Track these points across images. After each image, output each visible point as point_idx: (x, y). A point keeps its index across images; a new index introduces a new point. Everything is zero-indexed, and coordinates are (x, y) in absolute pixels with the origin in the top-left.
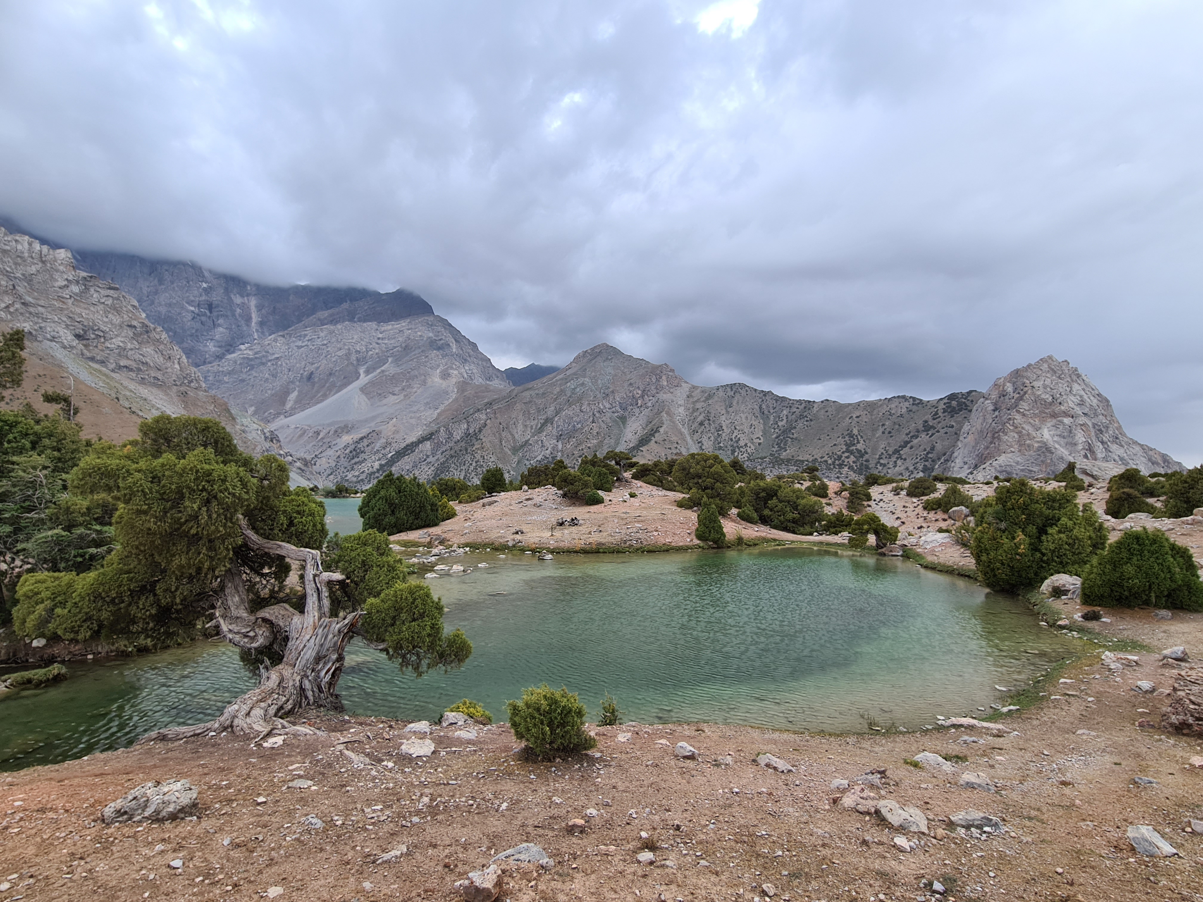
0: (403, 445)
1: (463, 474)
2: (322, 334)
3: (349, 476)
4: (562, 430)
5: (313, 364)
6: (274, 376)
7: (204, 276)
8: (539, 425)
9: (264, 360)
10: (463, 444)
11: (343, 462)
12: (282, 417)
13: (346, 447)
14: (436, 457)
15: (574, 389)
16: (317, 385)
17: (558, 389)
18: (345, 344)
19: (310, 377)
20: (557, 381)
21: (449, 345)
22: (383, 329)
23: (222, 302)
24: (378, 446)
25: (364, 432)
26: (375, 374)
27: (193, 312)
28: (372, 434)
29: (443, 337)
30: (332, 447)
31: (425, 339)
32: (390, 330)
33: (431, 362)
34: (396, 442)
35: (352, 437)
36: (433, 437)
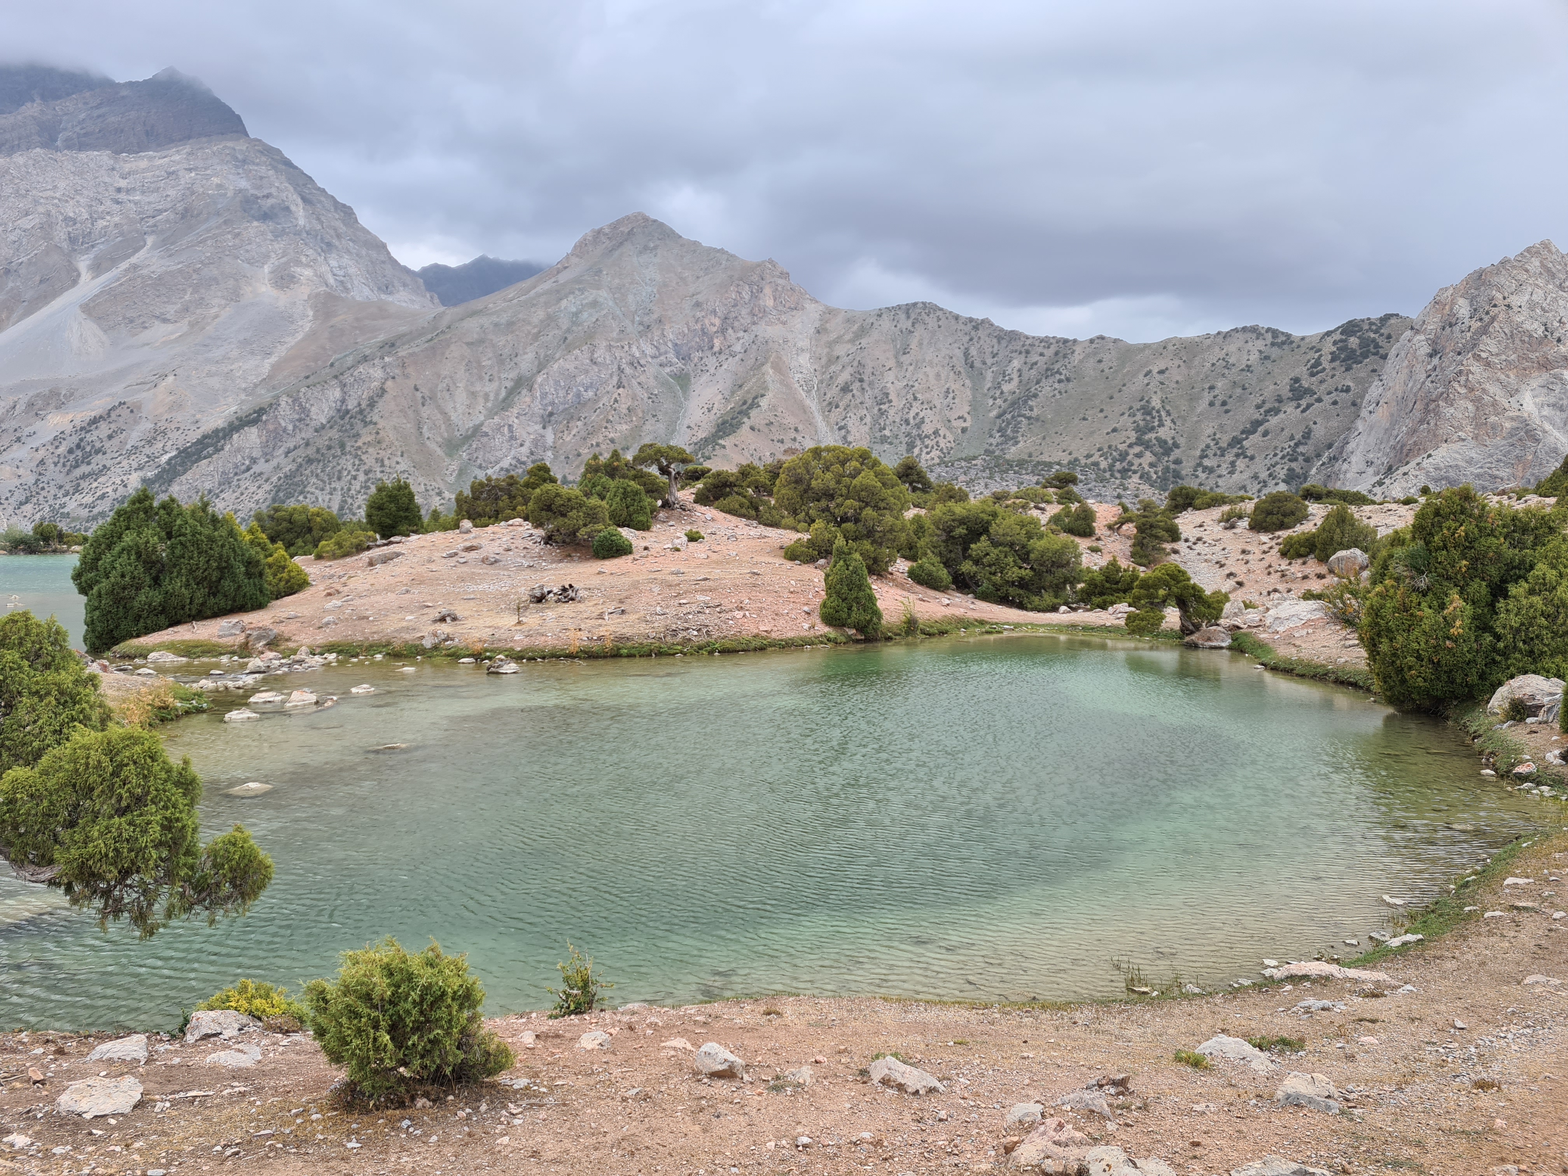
0: (194, 436)
1: (337, 499)
3: (71, 505)
4: (552, 403)
8: (503, 394)
10: (334, 434)
11: (53, 473)
13: (57, 440)
14: (274, 463)
15: (576, 314)
17: (541, 314)
18: (36, 202)
20: (539, 295)
21: (287, 209)
22: (127, 167)
24: (134, 437)
25: (97, 406)
26: (114, 272)
28: (118, 412)
29: (273, 191)
30: (23, 439)
31: (230, 194)
32: (144, 170)
33: (248, 247)
34: (178, 429)
35: (70, 417)
36: (264, 418)
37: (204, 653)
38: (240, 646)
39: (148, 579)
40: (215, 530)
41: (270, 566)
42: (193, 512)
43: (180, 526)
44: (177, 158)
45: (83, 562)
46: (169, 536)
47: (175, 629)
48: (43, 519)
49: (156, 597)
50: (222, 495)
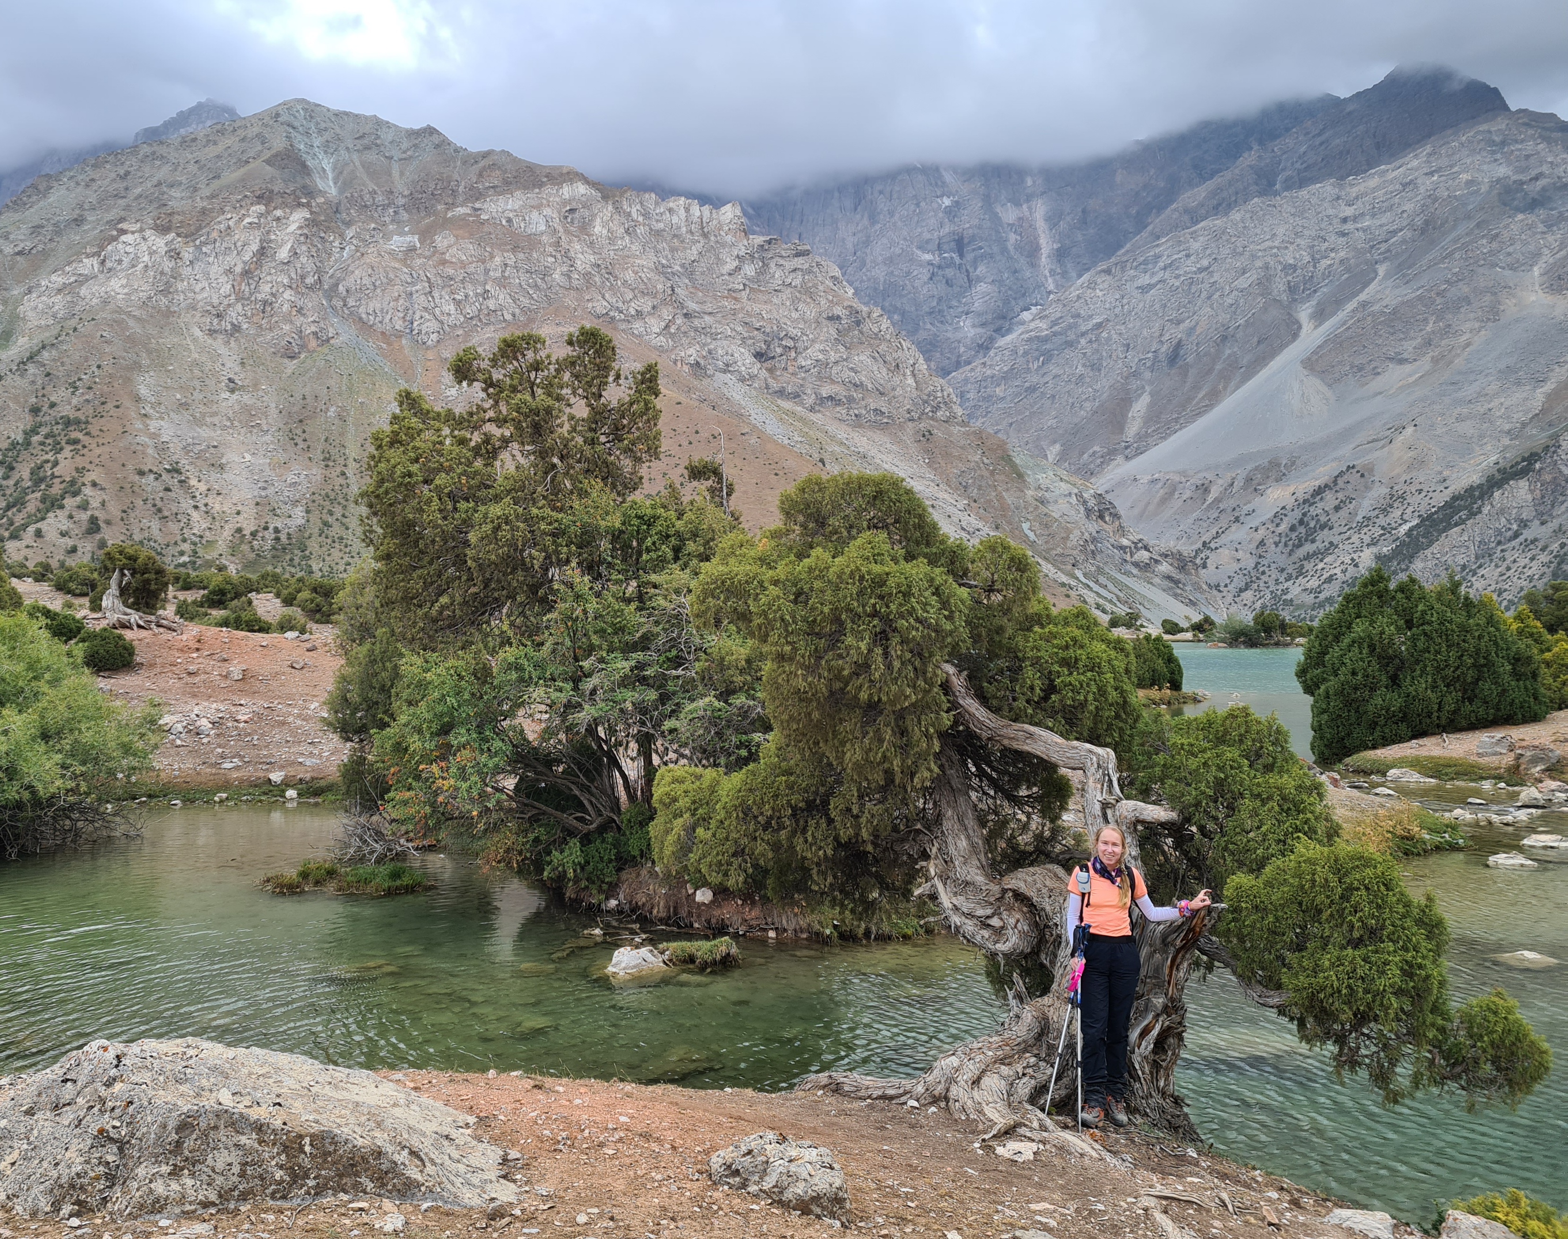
2: (1195, 246)
3: (1295, 590)
5: (1179, 322)
6: (1095, 367)
7: (943, 183)
9: (1072, 336)
11: (1275, 555)
12: (1120, 459)
13: (1279, 517)
14: (1554, 523)
16: (1192, 372)
18: (1254, 257)
19: (1174, 357)
22: (1354, 191)
23: (980, 227)
24: (1365, 506)
25: (1322, 473)
26: (1341, 315)
27: (930, 263)
28: (1346, 477)
29: (1545, 169)
30: (1242, 519)
31: (1484, 189)
32: (1374, 190)
33: (1510, 249)
34: (1420, 491)
35: (1292, 489)
36: (1538, 466)
37: (1459, 775)
38: (1509, 769)
39: (1384, 678)
40: (1469, 616)
41: (1548, 664)
42: (1440, 594)
43: (1424, 613)
44: (1415, 163)
45: (1308, 656)
46: (1409, 625)
47: (1421, 741)
48: (1264, 606)
49: (1396, 701)
50: (1481, 572)
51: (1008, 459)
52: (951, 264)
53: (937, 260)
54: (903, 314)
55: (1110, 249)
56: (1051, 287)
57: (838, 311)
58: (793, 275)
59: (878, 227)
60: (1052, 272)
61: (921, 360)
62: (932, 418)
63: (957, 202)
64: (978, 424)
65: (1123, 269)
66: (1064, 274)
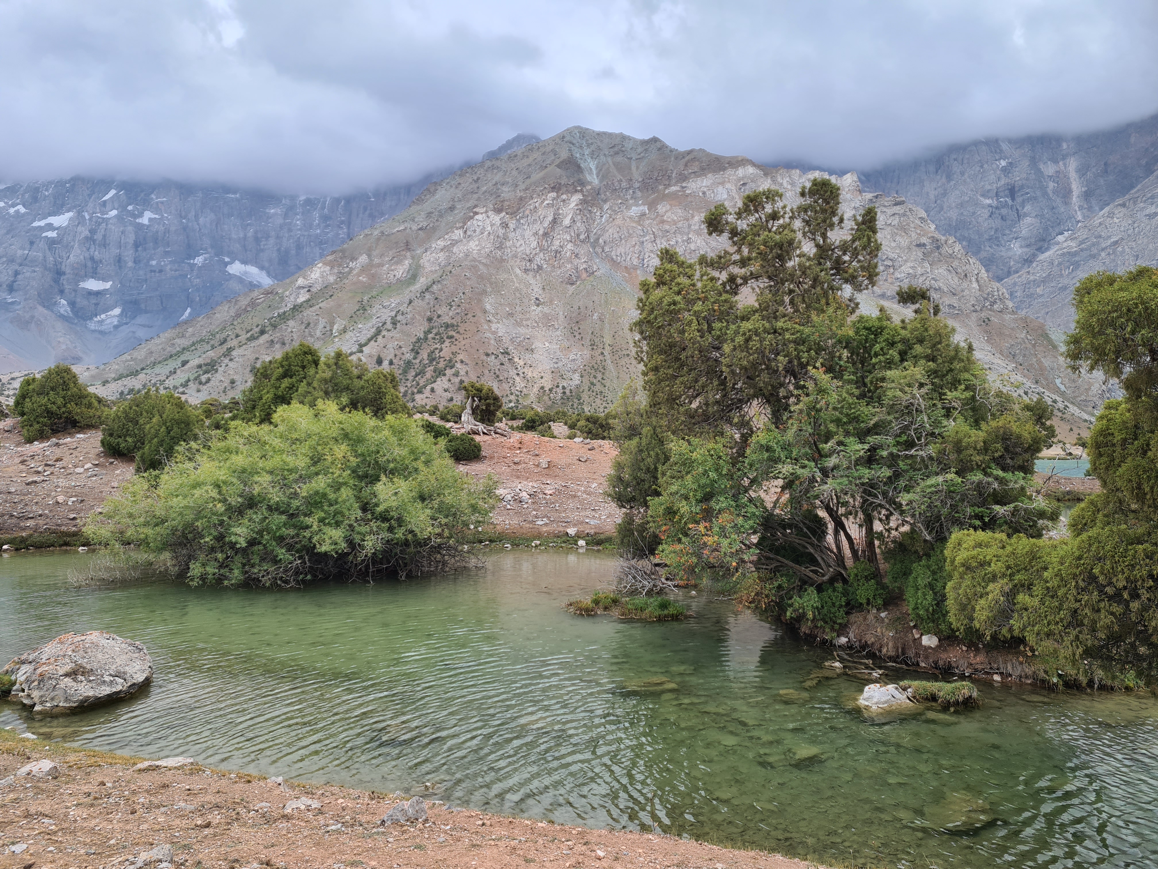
7: (1001, 151)
9: (1094, 251)
23: (1027, 179)
27: (990, 206)
51: (1046, 336)
52: (1005, 205)
53: (995, 203)
54: (970, 241)
55: (1126, 189)
56: (1080, 217)
57: (924, 240)
58: (892, 218)
59: (953, 182)
60: (1081, 208)
61: (983, 271)
62: (990, 310)
63: (1011, 163)
64: (1024, 313)
65: (1135, 203)
66: (1090, 208)
